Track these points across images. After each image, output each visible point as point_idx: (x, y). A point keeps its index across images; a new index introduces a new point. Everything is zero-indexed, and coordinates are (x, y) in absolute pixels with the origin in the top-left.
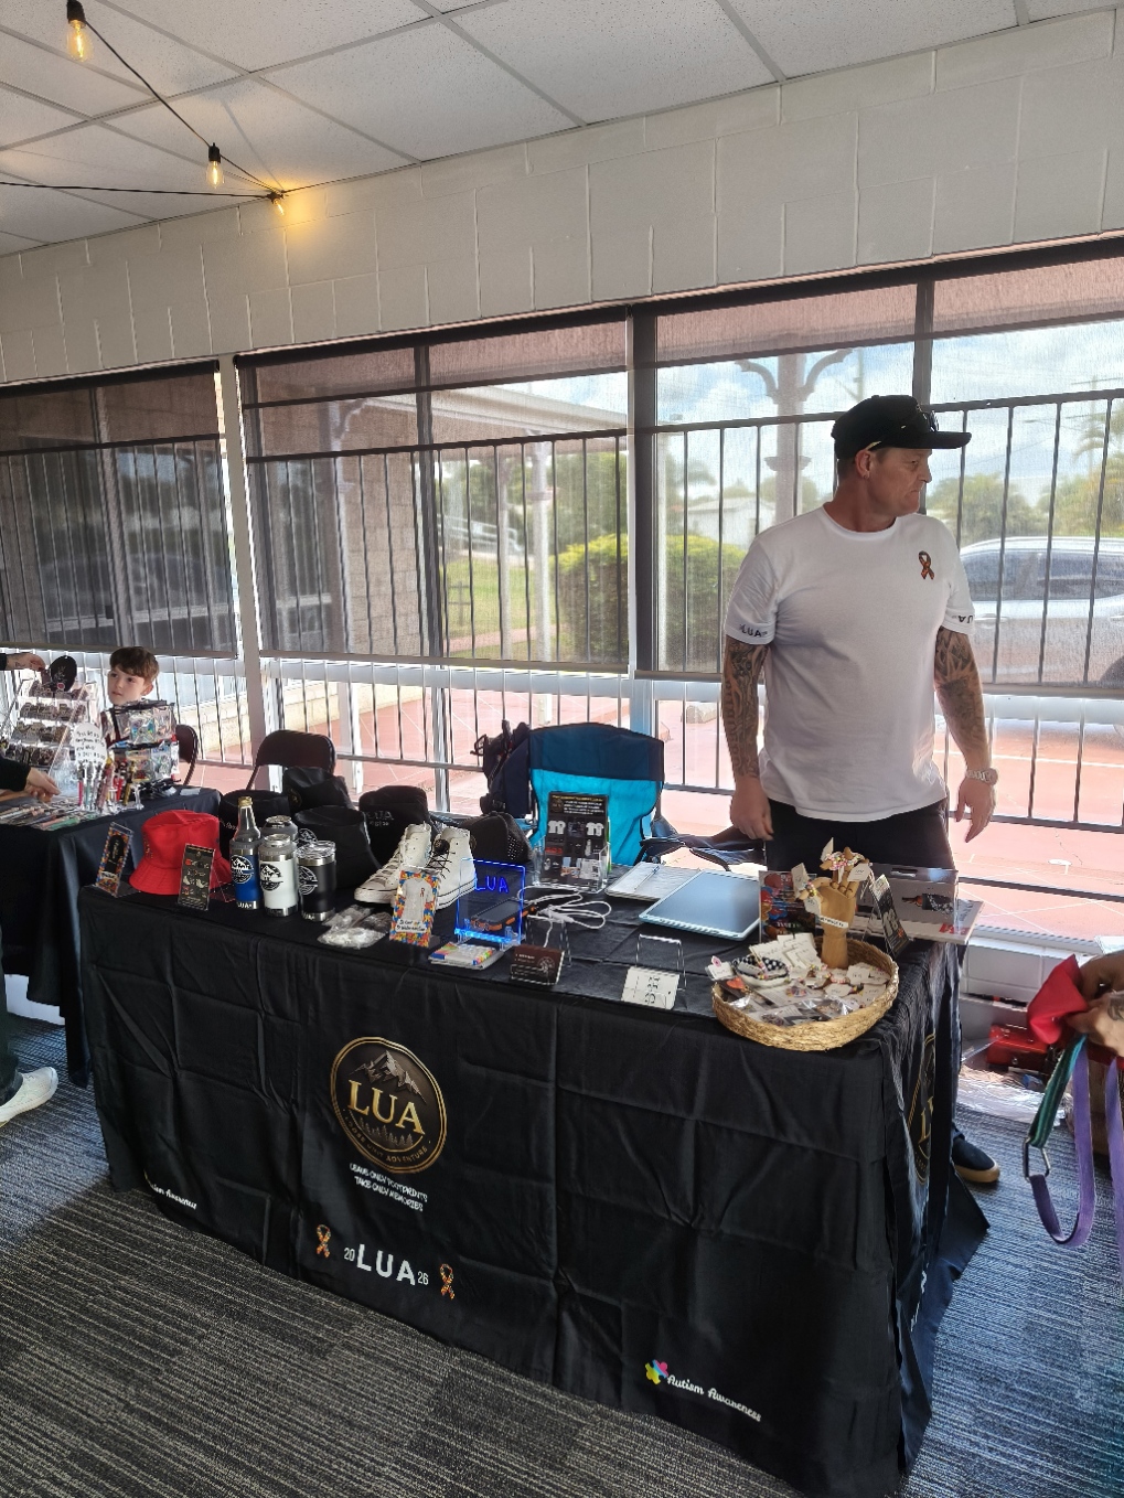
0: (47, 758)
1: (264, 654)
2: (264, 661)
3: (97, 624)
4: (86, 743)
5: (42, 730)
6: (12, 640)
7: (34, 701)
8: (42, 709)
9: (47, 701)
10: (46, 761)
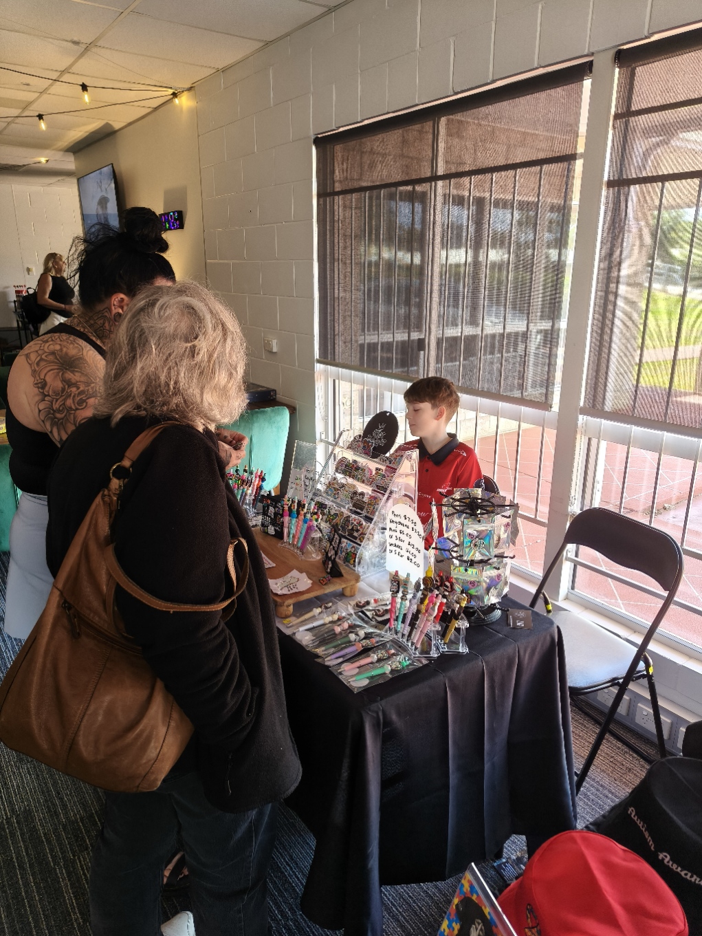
0: (357, 531)
1: (584, 411)
2: (582, 419)
3: (409, 336)
4: (400, 527)
5: (355, 493)
6: (337, 361)
7: (350, 456)
8: (357, 469)
9: (363, 461)
10: (355, 534)
